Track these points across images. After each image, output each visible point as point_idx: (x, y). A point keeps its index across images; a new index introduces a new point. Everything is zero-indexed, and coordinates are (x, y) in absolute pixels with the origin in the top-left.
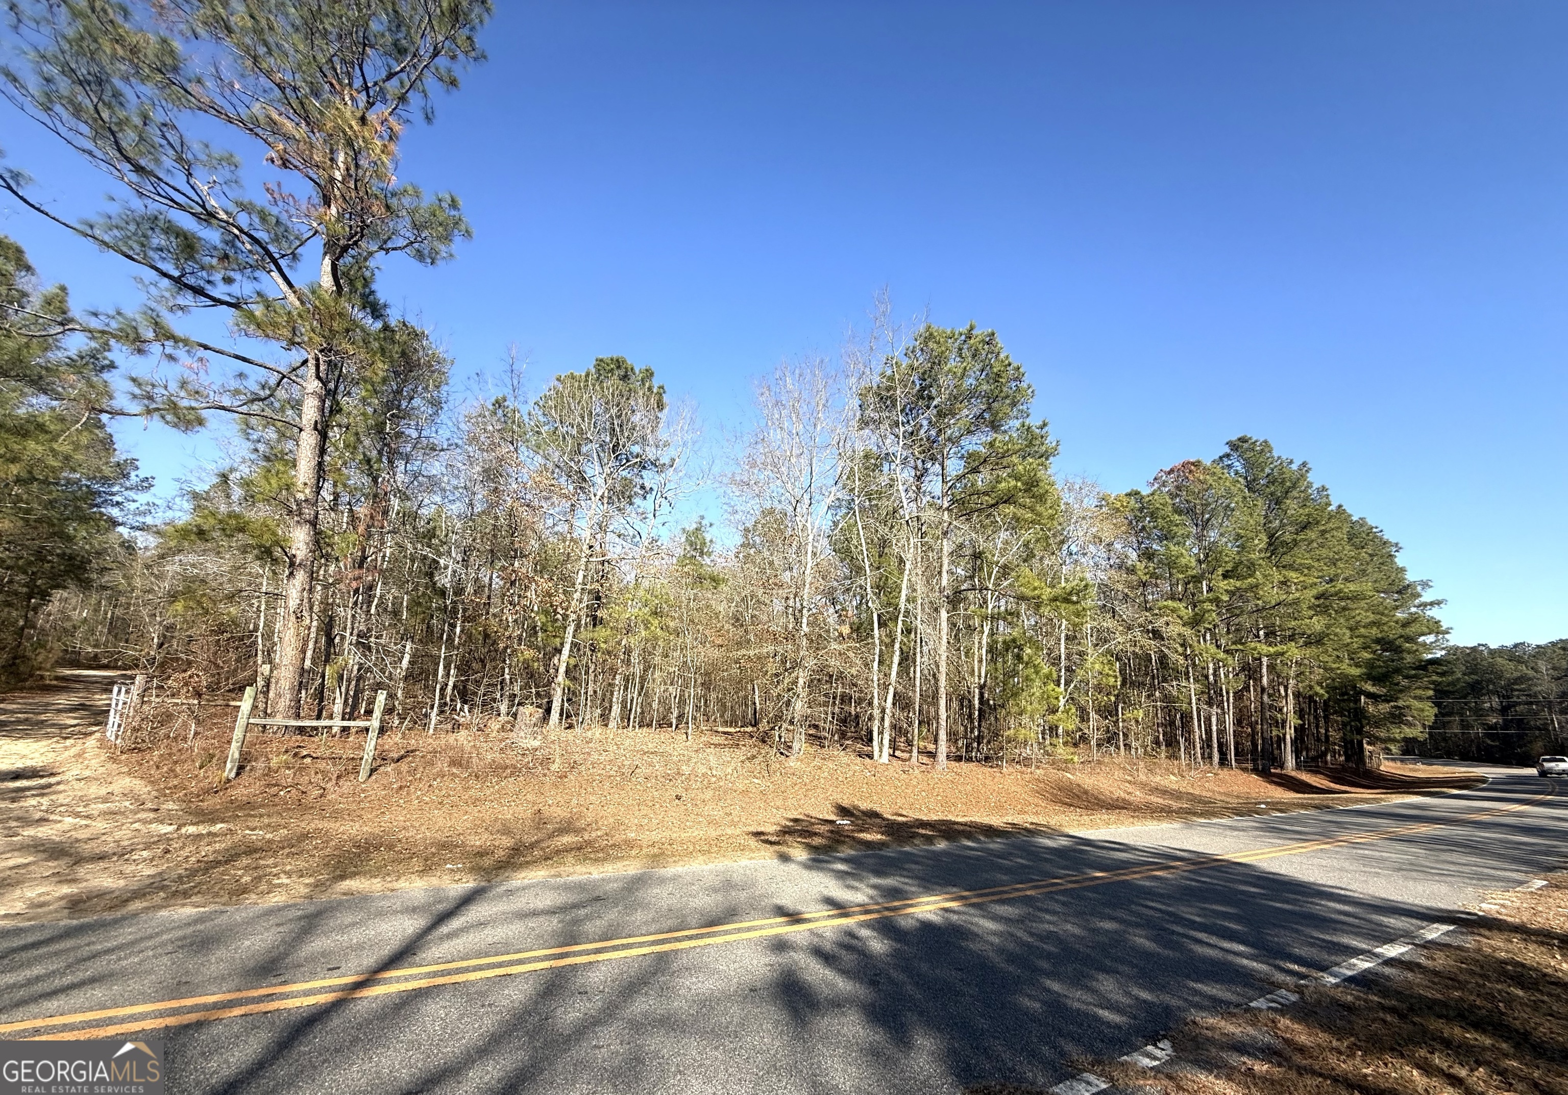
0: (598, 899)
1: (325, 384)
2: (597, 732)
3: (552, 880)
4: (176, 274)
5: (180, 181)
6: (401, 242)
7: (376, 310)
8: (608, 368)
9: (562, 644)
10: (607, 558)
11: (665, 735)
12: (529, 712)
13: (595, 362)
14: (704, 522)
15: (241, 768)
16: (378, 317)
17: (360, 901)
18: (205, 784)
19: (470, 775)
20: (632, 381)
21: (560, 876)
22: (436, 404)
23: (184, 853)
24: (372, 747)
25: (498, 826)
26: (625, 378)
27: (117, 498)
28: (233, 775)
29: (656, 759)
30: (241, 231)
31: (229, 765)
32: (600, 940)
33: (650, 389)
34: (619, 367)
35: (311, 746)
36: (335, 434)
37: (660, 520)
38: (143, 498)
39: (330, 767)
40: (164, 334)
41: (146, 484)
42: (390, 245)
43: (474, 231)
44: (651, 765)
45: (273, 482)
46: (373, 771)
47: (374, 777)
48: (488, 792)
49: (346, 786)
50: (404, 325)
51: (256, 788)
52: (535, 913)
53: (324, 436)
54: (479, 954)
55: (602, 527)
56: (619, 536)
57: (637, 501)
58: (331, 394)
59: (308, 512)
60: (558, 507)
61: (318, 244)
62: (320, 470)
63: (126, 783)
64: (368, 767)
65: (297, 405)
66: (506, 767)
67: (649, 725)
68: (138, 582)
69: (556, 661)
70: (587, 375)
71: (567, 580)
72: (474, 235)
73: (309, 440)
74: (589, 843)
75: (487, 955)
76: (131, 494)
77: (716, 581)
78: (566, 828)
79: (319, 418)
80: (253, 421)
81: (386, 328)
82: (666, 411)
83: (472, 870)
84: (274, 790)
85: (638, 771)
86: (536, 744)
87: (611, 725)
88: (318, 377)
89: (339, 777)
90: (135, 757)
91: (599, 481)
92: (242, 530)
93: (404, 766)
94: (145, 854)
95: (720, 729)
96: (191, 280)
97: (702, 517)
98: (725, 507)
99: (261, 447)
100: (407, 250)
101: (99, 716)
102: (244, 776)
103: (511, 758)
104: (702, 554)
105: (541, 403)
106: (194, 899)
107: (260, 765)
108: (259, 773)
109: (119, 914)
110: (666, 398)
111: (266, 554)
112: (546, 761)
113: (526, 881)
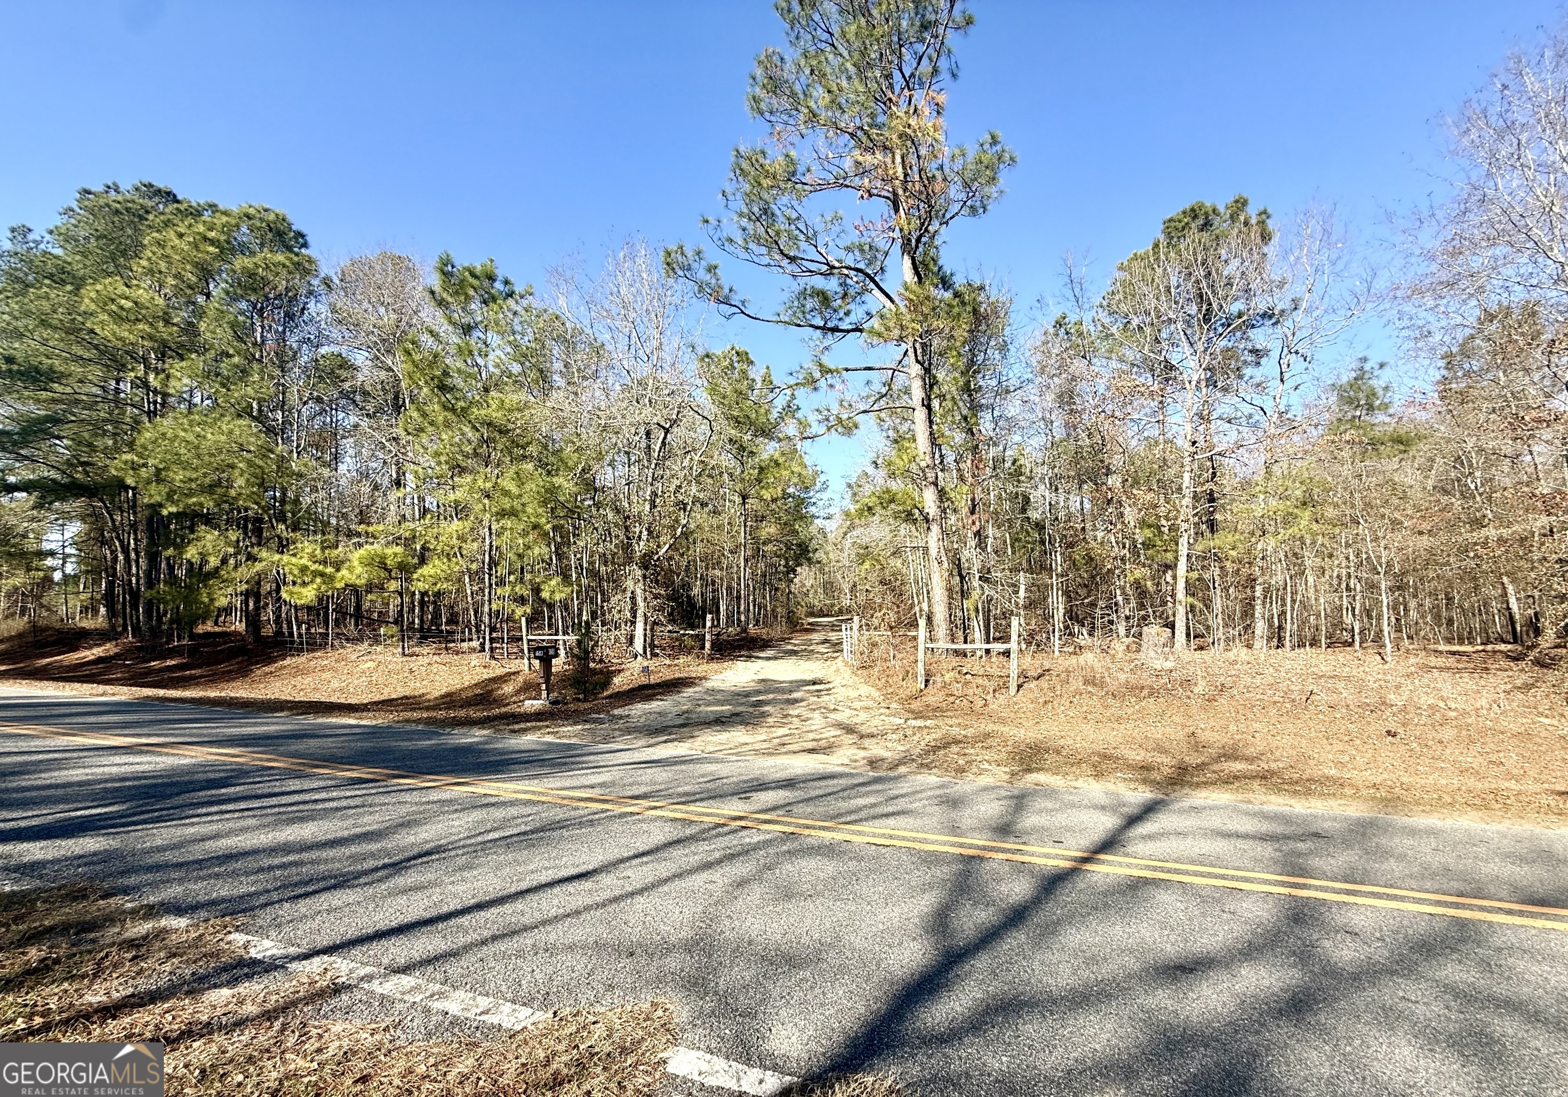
0: (1317, 835)
1: (922, 365)
2: (1239, 652)
3: (1244, 806)
4: (821, 324)
5: (812, 254)
6: (955, 208)
7: (945, 283)
8: (1180, 226)
9: (1176, 558)
10: (1217, 450)
11: (1342, 656)
12: (1154, 632)
13: (1162, 227)
14: (1367, 367)
15: (927, 681)
16: (948, 288)
17: (1050, 793)
18: (908, 692)
19: (1107, 693)
20: (1216, 223)
21: (1250, 802)
22: (1003, 348)
23: (916, 738)
24: (1015, 666)
25: (1153, 745)
26: (1206, 225)
27: (813, 500)
28: (923, 687)
29: (1341, 685)
30: (850, 268)
31: (919, 679)
32: (1346, 882)
33: (1246, 223)
34: (1195, 217)
35: (969, 664)
36: (935, 404)
37: (1290, 384)
38: (825, 496)
39: (986, 683)
40: (826, 371)
41: (825, 487)
42: (948, 216)
43: (1017, 155)
44: (1335, 691)
45: (905, 457)
46: (1020, 687)
47: (1021, 692)
48: (1130, 712)
49: (1002, 699)
50: (970, 285)
51: (941, 696)
52: (1238, 836)
53: (929, 408)
54: (1192, 862)
55: (1203, 418)
56: (1229, 422)
57: (1248, 371)
58: (927, 371)
59: (931, 475)
60: (1143, 408)
61: (897, 248)
62: (933, 440)
63: (865, 690)
64: (1015, 684)
65: (907, 391)
66: (1143, 688)
67: (1314, 643)
68: (831, 556)
69: (1169, 579)
70: (1156, 245)
71: (1168, 488)
72: (1017, 159)
73: (920, 415)
74: (1273, 773)
75: (1201, 864)
76: (818, 495)
77: (1402, 442)
78: (1231, 755)
79: (924, 395)
80: (883, 415)
81: (957, 295)
82: (1275, 240)
83: (1145, 781)
84: (951, 699)
85: (1313, 697)
86: (1169, 665)
87: (1257, 644)
88: (918, 361)
89: (994, 691)
90: (865, 672)
91: (1192, 363)
92: (892, 501)
93: (1043, 683)
94: (894, 736)
95: (1443, 647)
96: (830, 325)
97: (1365, 360)
98: (1405, 333)
99: (891, 433)
100: (962, 212)
101: (837, 646)
102: (930, 686)
103: (1146, 680)
104: (1370, 408)
105: (1105, 303)
106: (935, 771)
107: (938, 679)
108: (939, 685)
109: (896, 774)
110: (1270, 224)
111: (909, 517)
112: (1187, 683)
113: (1210, 802)
